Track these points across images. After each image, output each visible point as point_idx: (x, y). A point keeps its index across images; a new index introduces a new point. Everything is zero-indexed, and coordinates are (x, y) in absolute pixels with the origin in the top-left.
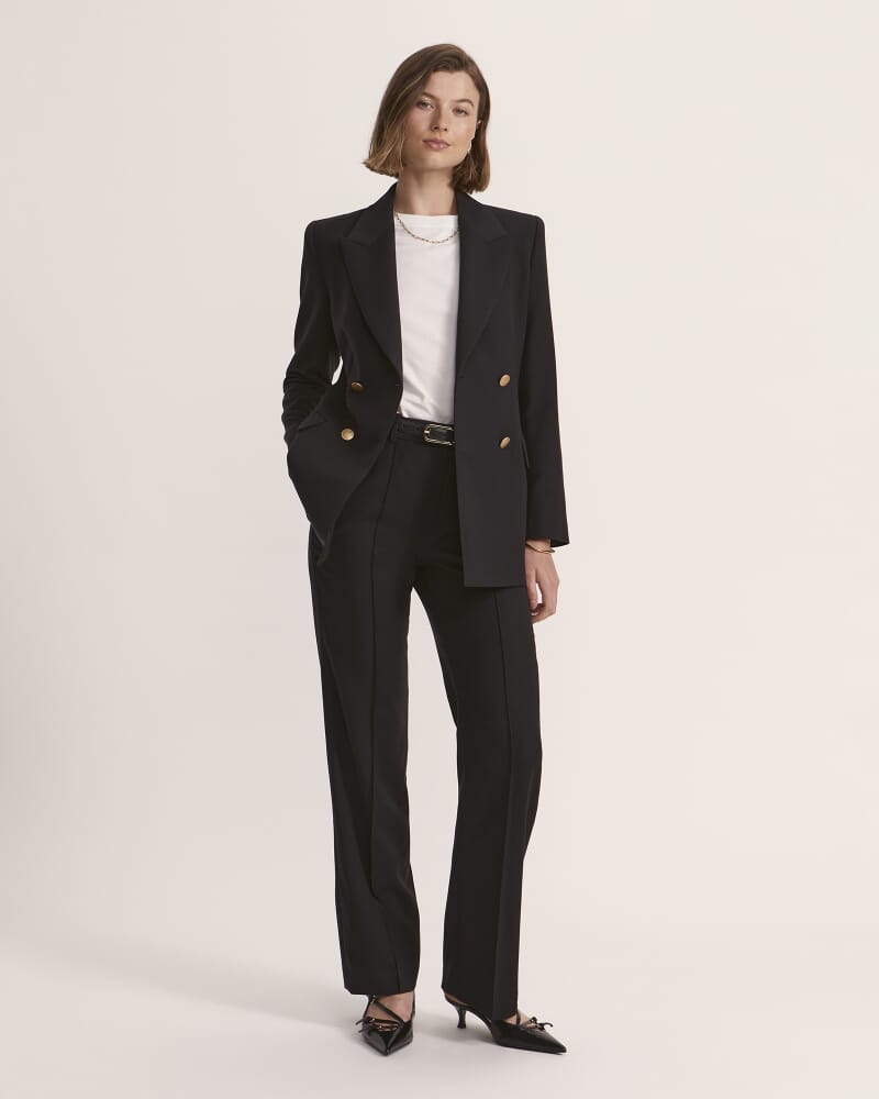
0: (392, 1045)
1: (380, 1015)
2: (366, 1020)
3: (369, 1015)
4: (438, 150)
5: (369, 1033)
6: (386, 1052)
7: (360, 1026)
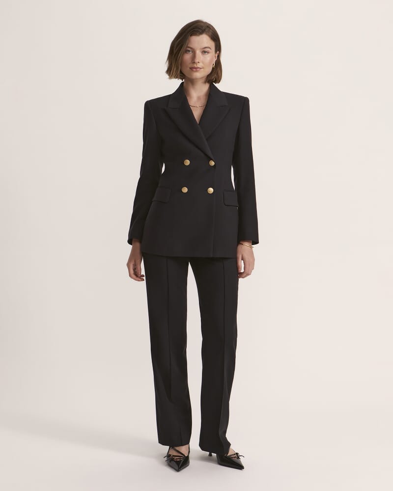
0: (181, 467)
1: (175, 453)
2: (168, 456)
3: (170, 453)
4: (197, 71)
5: (170, 462)
6: (178, 470)
7: (166, 459)
